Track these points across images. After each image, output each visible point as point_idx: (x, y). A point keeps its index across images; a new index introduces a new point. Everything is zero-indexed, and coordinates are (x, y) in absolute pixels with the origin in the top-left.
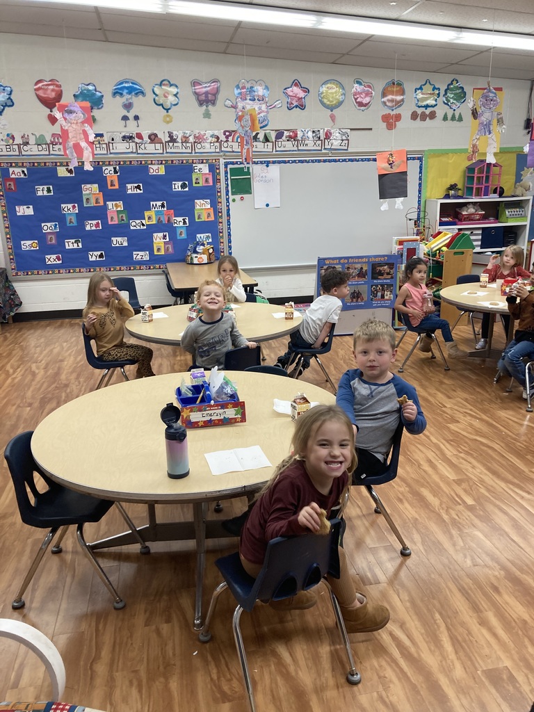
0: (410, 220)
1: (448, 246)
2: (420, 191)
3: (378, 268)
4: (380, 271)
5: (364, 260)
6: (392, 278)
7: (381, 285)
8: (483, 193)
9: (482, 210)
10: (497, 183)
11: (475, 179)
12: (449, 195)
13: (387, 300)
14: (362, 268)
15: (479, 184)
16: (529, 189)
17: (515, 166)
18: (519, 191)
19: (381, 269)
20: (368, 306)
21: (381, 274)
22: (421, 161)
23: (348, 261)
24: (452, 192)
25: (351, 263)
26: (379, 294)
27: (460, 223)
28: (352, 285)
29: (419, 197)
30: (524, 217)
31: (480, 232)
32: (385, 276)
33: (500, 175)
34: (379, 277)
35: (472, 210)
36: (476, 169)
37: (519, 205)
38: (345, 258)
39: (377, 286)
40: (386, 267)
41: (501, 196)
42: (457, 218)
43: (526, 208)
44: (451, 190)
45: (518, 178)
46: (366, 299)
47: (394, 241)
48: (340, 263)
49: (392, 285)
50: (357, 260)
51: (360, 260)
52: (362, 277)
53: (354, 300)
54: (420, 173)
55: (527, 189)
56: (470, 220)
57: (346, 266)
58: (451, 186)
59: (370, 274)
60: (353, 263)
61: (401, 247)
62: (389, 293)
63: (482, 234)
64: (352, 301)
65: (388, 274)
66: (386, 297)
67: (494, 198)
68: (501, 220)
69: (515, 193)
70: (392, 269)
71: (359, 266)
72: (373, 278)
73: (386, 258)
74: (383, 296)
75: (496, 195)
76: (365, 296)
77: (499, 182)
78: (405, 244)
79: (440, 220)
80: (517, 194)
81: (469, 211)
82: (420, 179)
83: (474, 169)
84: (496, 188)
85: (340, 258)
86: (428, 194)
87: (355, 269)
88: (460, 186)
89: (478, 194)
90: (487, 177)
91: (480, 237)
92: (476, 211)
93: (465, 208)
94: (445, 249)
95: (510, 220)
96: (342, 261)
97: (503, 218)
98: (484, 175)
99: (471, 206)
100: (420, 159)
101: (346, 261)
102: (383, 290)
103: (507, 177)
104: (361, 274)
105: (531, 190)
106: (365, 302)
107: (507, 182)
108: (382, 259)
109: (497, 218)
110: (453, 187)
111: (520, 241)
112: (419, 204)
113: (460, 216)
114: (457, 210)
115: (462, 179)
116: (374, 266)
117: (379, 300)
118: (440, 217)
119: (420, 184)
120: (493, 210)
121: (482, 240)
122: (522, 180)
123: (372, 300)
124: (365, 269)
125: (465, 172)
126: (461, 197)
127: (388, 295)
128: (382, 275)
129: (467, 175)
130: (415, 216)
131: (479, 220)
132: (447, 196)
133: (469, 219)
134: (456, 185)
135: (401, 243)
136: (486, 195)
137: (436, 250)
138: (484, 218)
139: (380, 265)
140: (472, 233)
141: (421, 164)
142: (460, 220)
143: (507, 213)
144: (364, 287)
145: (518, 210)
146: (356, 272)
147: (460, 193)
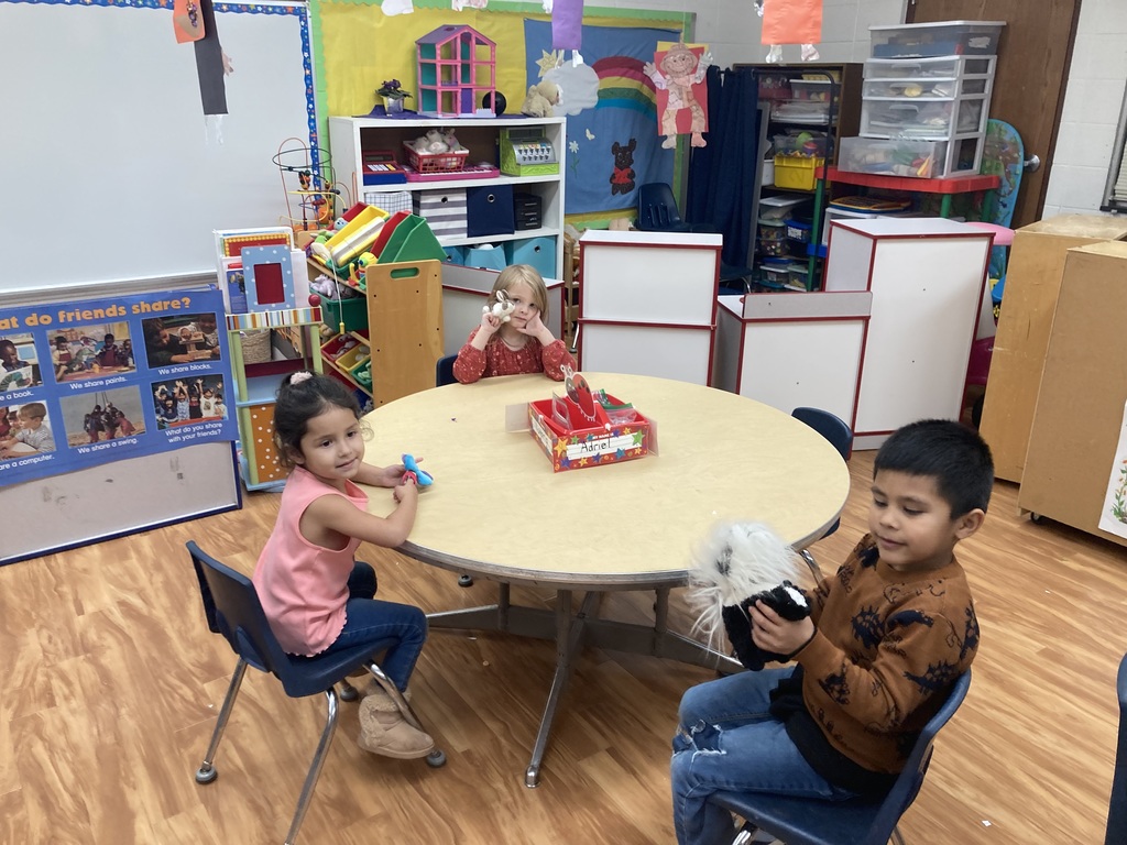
0: (290, 169)
1: (376, 248)
2: (310, 97)
3: (167, 332)
4: (174, 340)
5: (112, 311)
6: (215, 356)
7: (186, 381)
8: (459, 105)
9: (464, 144)
10: (488, 84)
11: (439, 70)
12: (383, 106)
13: (210, 420)
14: (109, 337)
15: (450, 84)
16: (558, 101)
17: (524, 47)
18: (537, 104)
19: (177, 332)
20: (151, 445)
21: (177, 347)
22: (303, 18)
23: (56, 319)
24: (389, 102)
25: (66, 324)
26: (184, 407)
27: (414, 176)
28: (85, 390)
29: (311, 112)
30: (550, 162)
31: (463, 198)
32: (193, 352)
33: (492, 63)
34: (174, 358)
35: (437, 146)
36: (438, 46)
37: (537, 134)
38: (42, 310)
39: (171, 384)
40: (191, 327)
41: (500, 111)
42: (408, 164)
43: (554, 144)
44: (387, 95)
45: (533, 76)
46: (140, 426)
47: (218, 243)
48: (23, 328)
49: (219, 378)
50: (86, 315)
51: (99, 313)
52: (115, 365)
53: (102, 435)
54: (306, 48)
55: (554, 101)
56: (437, 170)
57: (52, 334)
58: (387, 85)
59: (140, 349)
60: (75, 323)
61: (237, 259)
62: (213, 400)
63: (469, 203)
64: (95, 439)
65: (201, 346)
66: (206, 414)
67: (484, 118)
68: (505, 168)
69: (529, 108)
70: (211, 330)
71: (98, 332)
72: (155, 362)
73: (187, 300)
74: (195, 412)
75: (490, 112)
76: (137, 419)
77: (493, 79)
78: (247, 251)
79: (365, 168)
80: (533, 110)
81: (433, 147)
82: (307, 65)
83: (434, 45)
84: (488, 96)
85: (22, 314)
86: (332, 105)
87: (87, 340)
88: (406, 86)
89: (450, 108)
90: (466, 68)
91: (464, 210)
92: (449, 149)
93: (422, 141)
94: (368, 258)
95: (525, 169)
96: (32, 320)
97: (509, 166)
98: (458, 62)
99: (436, 136)
100: (300, 13)
101: (47, 319)
102: (192, 392)
103: (509, 70)
104: (112, 355)
105: (561, 102)
106: (140, 436)
107: (509, 79)
108: (175, 304)
109: (497, 165)
110: (390, 88)
111: (550, 215)
112: (313, 129)
113: (413, 160)
114: (406, 143)
115: (410, 70)
116: (151, 328)
117: (185, 423)
118: (365, 162)
119: (308, 79)
120: (486, 146)
121: (469, 217)
122: (540, 79)
123: (161, 426)
124: (119, 339)
125: (415, 52)
126: (412, 114)
127: (210, 406)
128: (183, 350)
129: (420, 60)
130: (302, 160)
131: (458, 168)
132: (379, 111)
133: (435, 166)
134: (395, 84)
135: (235, 248)
136: (467, 108)
137: (348, 262)
138: (469, 163)
139: (171, 321)
140: (444, 200)
141: (305, 27)
142: (415, 169)
143: (516, 152)
144: (127, 393)
145: (539, 147)
146: (90, 351)
147: (409, 103)
